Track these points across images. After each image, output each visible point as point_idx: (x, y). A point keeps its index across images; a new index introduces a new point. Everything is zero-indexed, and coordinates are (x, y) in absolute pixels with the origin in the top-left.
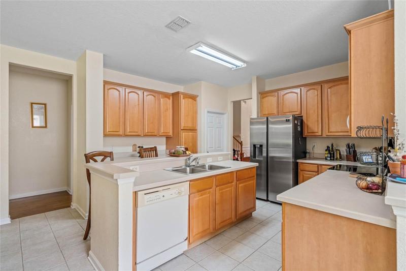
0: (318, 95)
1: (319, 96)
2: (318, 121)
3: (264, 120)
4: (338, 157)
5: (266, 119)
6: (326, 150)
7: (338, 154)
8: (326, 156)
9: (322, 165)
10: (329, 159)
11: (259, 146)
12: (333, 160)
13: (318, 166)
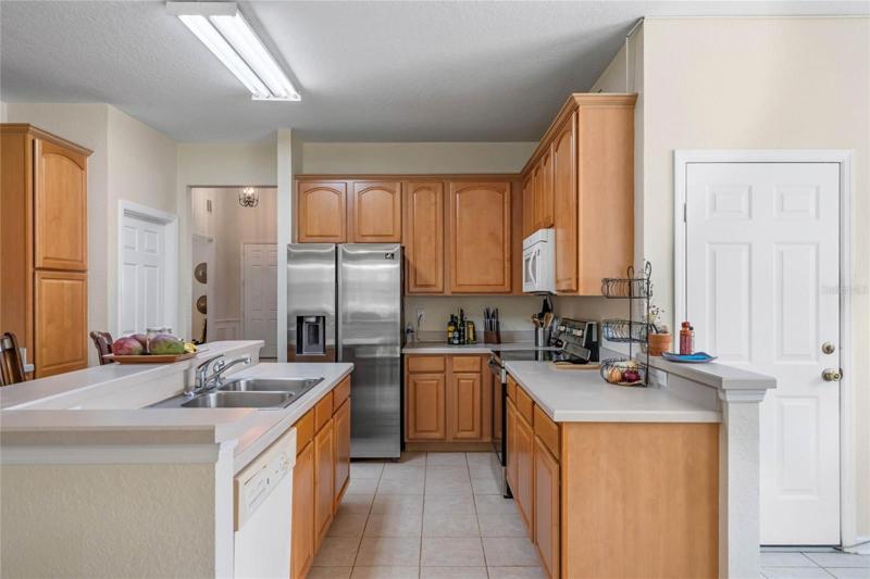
0: (436, 203)
1: (438, 206)
2: (436, 260)
3: (330, 250)
4: (471, 337)
5: (334, 248)
6: (450, 324)
7: (471, 331)
8: (450, 335)
9: (452, 355)
10: (456, 342)
11: (313, 320)
12: (464, 343)
13: (445, 360)
